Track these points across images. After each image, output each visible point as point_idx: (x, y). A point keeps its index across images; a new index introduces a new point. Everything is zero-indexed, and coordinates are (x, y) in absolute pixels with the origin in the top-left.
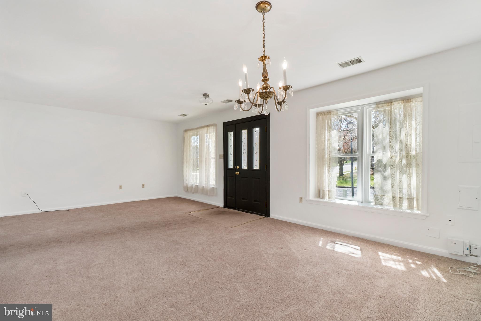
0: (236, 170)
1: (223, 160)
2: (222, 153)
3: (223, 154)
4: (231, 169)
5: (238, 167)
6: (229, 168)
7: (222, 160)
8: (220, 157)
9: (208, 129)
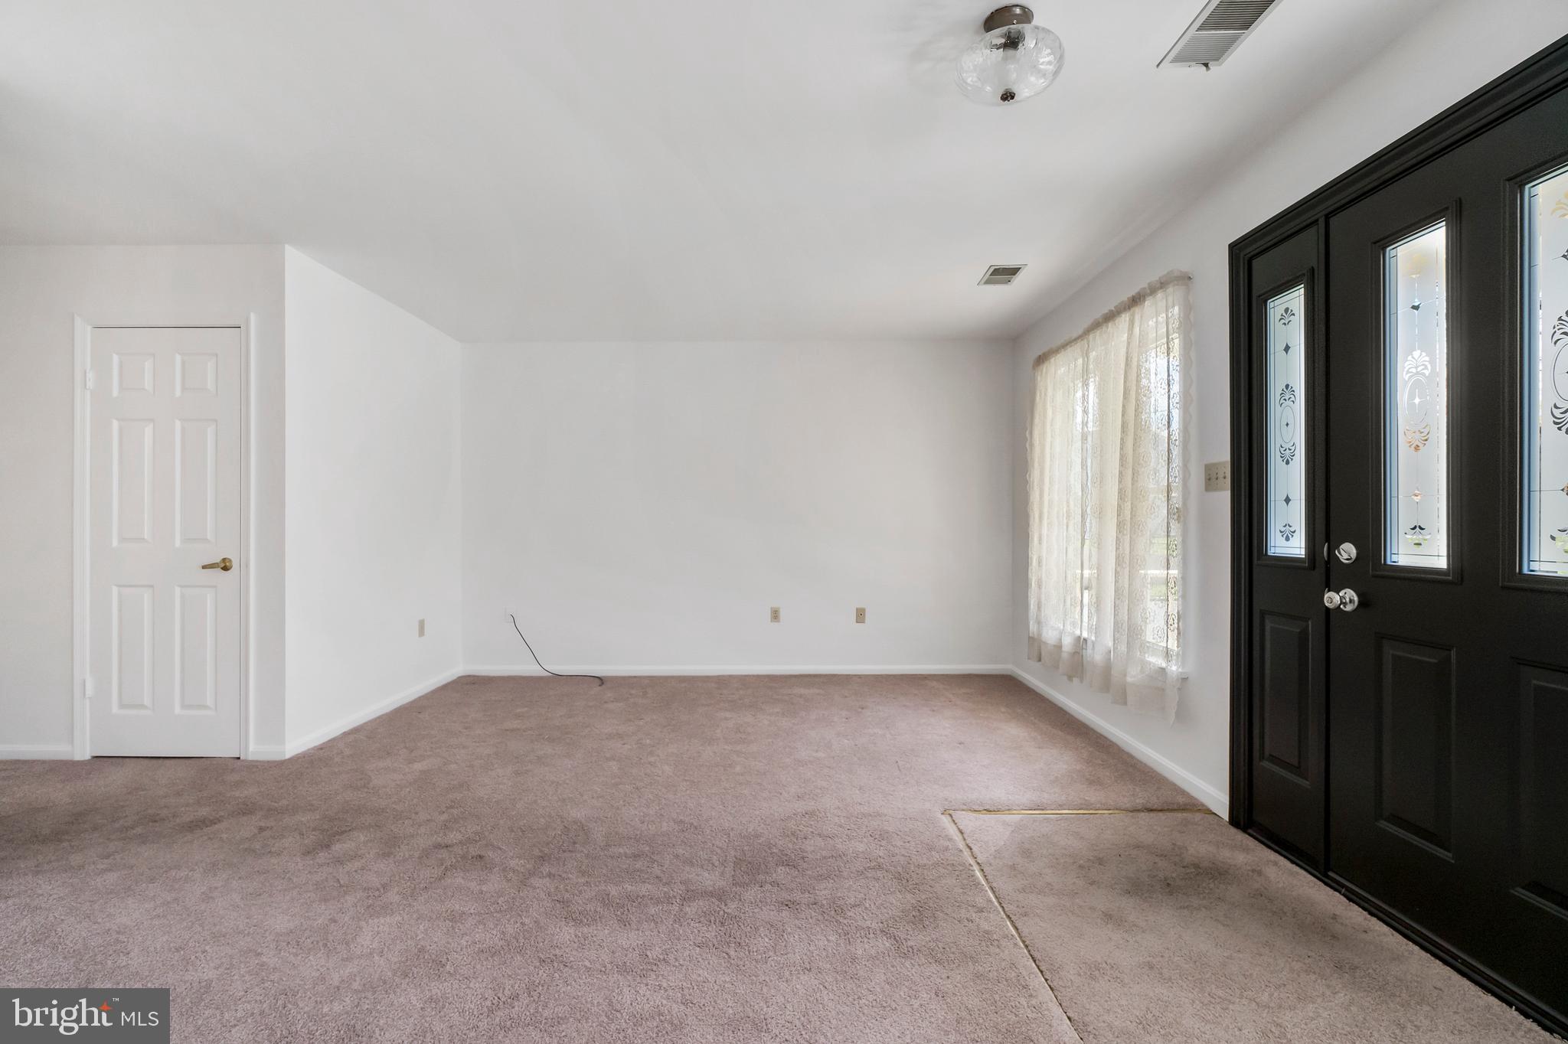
0: (1328, 571)
1: (1226, 495)
2: (1222, 453)
3: (1226, 456)
4: (1287, 564)
5: (1347, 552)
6: (1271, 552)
7: (1223, 500)
8: (1208, 479)
9: (1137, 318)
